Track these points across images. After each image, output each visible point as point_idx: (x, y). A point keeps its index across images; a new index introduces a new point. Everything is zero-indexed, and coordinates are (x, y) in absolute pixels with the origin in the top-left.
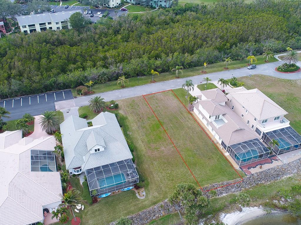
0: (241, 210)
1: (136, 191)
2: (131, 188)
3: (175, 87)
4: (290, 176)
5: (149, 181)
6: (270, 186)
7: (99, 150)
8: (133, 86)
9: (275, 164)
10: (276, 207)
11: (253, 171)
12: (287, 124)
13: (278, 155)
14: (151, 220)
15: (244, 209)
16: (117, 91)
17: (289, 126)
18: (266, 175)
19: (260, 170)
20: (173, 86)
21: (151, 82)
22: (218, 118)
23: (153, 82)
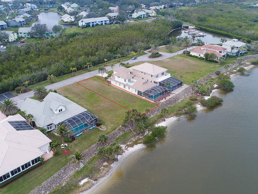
0: (165, 121)
1: (99, 128)
2: (94, 126)
3: (91, 76)
4: (182, 100)
5: (104, 121)
6: (174, 106)
7: (61, 110)
8: (59, 81)
9: (171, 96)
10: (182, 114)
11: (162, 101)
12: (169, 76)
13: (172, 91)
14: (116, 138)
15: (166, 120)
16: (49, 86)
17: (171, 76)
18: (170, 102)
19: (166, 100)
20: (89, 76)
21: (72, 77)
22: (130, 81)
23: (74, 76)
